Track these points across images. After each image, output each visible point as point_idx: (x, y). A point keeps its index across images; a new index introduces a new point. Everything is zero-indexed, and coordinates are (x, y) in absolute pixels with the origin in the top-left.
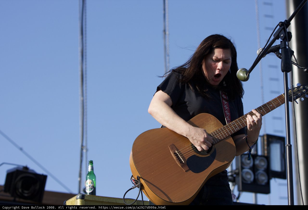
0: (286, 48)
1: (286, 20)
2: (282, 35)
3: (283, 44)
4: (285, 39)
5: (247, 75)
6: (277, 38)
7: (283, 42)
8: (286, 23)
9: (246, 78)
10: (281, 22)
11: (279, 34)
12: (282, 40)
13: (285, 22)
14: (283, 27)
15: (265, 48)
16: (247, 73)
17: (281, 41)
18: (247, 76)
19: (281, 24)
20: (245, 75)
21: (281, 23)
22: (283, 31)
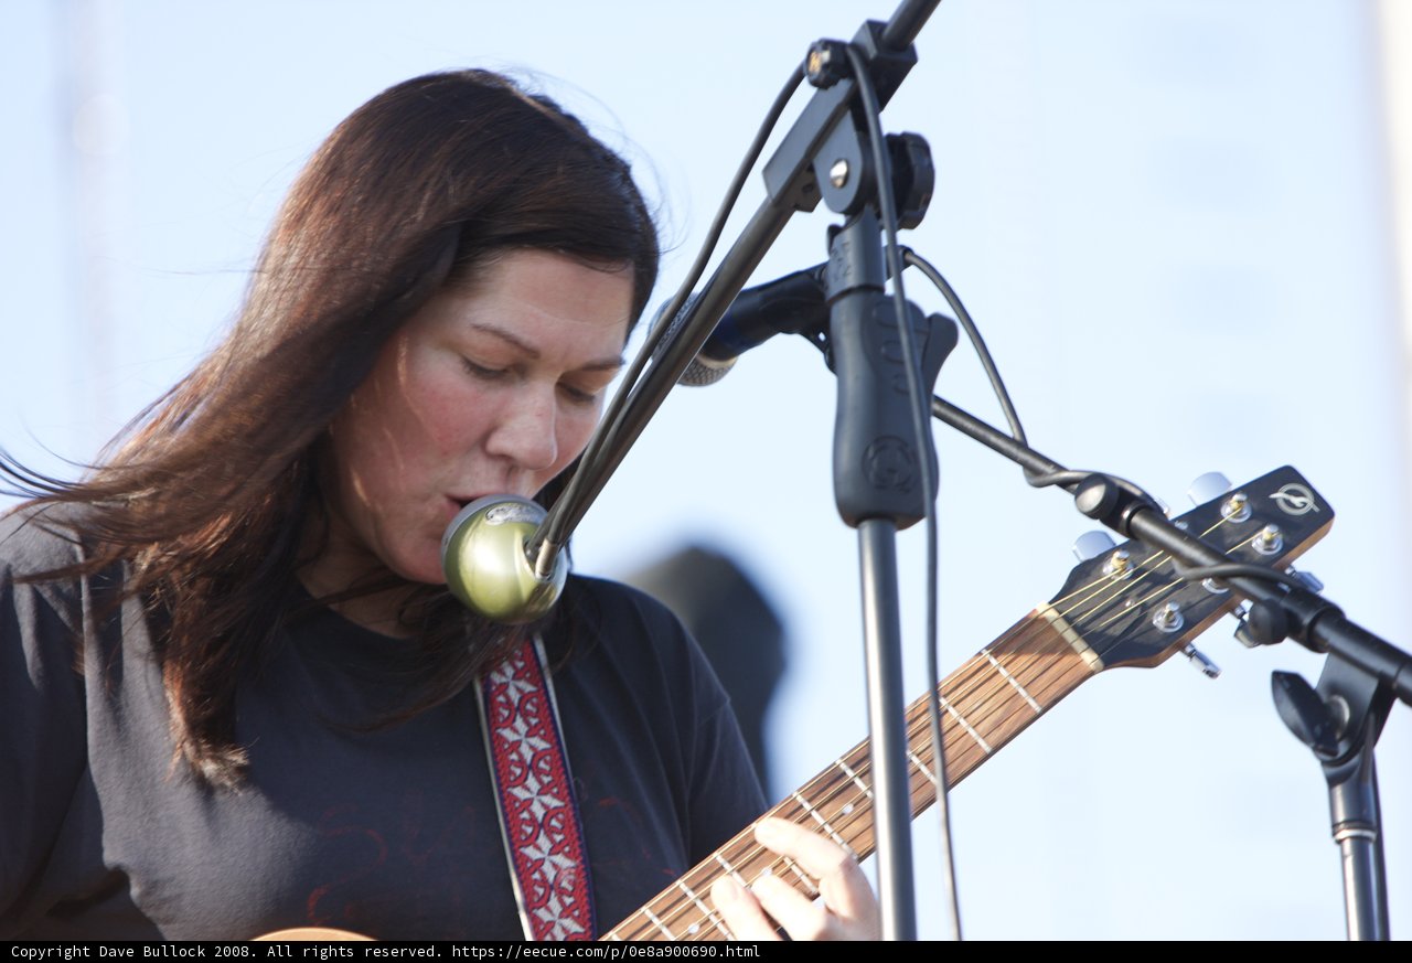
0: (882, 290)
1: (872, 26)
2: (840, 170)
3: (851, 257)
4: (869, 209)
5: (532, 560)
6: (797, 192)
7: (850, 236)
8: (873, 53)
9: (526, 591)
10: (827, 45)
11: (819, 163)
12: (840, 220)
13: (867, 41)
14: (843, 87)
15: (699, 288)
16: (539, 544)
17: (834, 231)
18: (533, 569)
19: (827, 67)
20: (520, 558)
21: (828, 57)
22: (847, 129)
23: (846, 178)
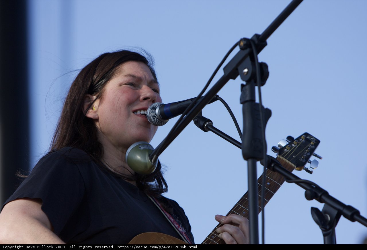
0: (255, 101)
1: (257, 36)
2: (246, 70)
3: (247, 93)
4: (253, 81)
5: (151, 159)
7: (247, 87)
8: (257, 42)
9: (149, 166)
10: (245, 39)
11: (239, 68)
12: (244, 83)
13: (255, 39)
14: (247, 51)
16: (153, 156)
17: (242, 86)
18: (151, 161)
19: (244, 45)
20: (148, 159)
21: (245, 42)
22: (248, 60)
23: (247, 72)
